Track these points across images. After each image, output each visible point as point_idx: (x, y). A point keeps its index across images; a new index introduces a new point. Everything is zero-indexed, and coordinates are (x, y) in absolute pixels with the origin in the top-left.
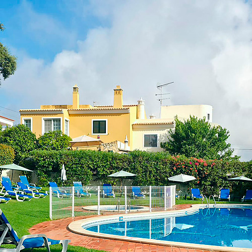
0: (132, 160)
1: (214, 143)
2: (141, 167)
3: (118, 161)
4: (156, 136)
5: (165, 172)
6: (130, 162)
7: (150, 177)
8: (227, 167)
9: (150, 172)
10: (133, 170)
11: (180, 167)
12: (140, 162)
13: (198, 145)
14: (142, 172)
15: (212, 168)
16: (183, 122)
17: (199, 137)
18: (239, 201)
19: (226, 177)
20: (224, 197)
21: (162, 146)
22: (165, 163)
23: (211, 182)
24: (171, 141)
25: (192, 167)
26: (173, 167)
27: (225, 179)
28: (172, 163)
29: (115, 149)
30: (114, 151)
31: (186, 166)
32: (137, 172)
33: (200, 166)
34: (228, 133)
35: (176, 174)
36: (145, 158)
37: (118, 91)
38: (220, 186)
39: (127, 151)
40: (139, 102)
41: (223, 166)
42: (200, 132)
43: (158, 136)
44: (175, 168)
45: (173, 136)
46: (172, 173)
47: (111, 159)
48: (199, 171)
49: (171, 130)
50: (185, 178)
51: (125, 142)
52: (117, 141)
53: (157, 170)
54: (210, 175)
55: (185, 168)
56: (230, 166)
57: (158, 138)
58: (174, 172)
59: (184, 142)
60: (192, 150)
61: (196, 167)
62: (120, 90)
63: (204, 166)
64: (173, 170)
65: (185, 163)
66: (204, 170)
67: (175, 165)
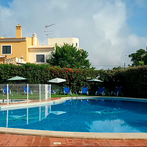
0: (25, 69)
1: (79, 60)
2: (31, 74)
3: (15, 70)
4: (43, 56)
5: (47, 77)
6: (23, 71)
7: (37, 80)
8: (86, 73)
9: (37, 77)
10: (26, 76)
11: (56, 73)
12: (30, 71)
13: (69, 60)
14: (32, 77)
15: (77, 74)
16: (61, 47)
17: (69, 55)
18: (94, 95)
19: (86, 80)
20: (85, 92)
21: (47, 61)
22: (46, 71)
23: (77, 83)
24: (52, 58)
25: (64, 73)
26: (52, 73)
28: (51, 71)
29: (14, 62)
30: (13, 64)
31: (61, 73)
32: (28, 77)
33: (69, 73)
34: (87, 53)
35: (54, 78)
36: (33, 68)
37: (18, 27)
38: (83, 86)
39: (22, 64)
40: (33, 35)
41: (83, 73)
42: (70, 53)
43: (45, 55)
44: (53, 74)
45: (54, 55)
47: (10, 69)
48: (69, 76)
49: (52, 52)
50: (59, 80)
51: (21, 58)
52: (15, 58)
53: (42, 75)
54: (75, 78)
55: (60, 74)
56: (88, 72)
57: (45, 57)
58: (53, 77)
59: (61, 58)
60: (65, 63)
61: (67, 74)
62: (20, 27)
63: (71, 73)
64: (52, 75)
65: (59, 71)
66: (72, 76)
67: (53, 72)
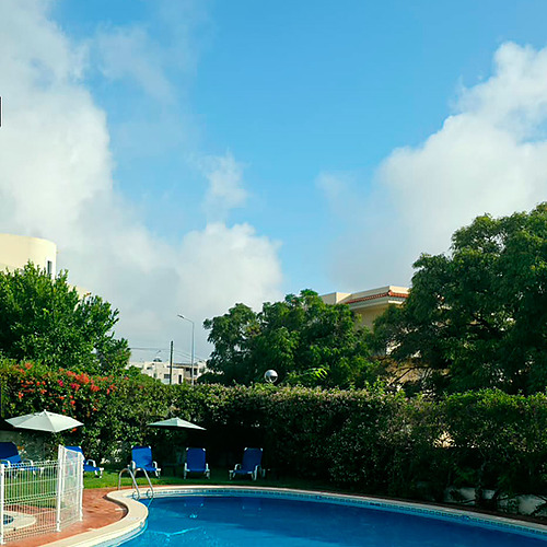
8: (138, 395)
11: (33, 391)
15: (108, 397)
23: (103, 430)
25: (65, 393)
26: (16, 390)
27: (132, 422)
28: (12, 380)
31: (51, 390)
33: (81, 391)
34: (115, 314)
35: (23, 410)
41: (131, 392)
44: (20, 395)
46: (13, 406)
48: (79, 402)
54: (102, 412)
55: (46, 395)
58: (18, 404)
59: (19, 325)
61: (73, 394)
63: (90, 391)
64: (14, 399)
65: (46, 382)
66: (89, 401)
67: (19, 386)
